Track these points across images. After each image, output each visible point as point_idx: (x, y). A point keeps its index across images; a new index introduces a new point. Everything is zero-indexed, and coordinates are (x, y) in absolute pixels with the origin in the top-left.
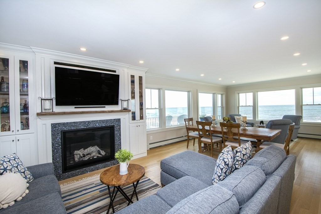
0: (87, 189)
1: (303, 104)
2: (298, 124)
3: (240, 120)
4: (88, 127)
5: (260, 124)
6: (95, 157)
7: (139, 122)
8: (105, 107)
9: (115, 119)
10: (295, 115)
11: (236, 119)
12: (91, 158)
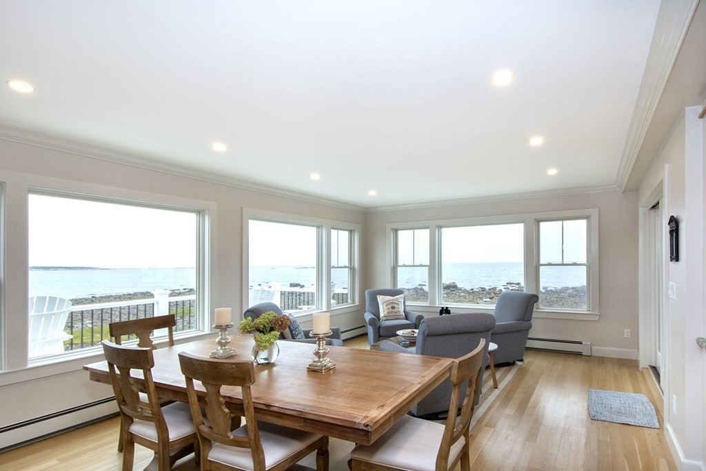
1: (541, 263)
2: (526, 319)
3: (390, 306)
5: (441, 314)
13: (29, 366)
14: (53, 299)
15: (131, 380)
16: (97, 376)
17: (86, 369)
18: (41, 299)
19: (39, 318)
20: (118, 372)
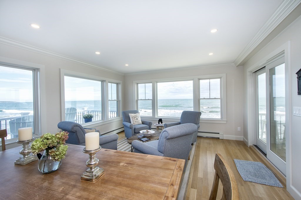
1: (200, 98)
2: (198, 123)
3: (136, 118)
5: (159, 123)
10: (193, 111)
11: (130, 118)
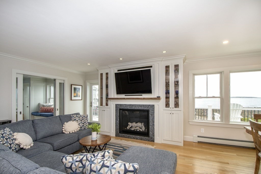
0: (115, 146)
4: (132, 108)
6: (138, 130)
7: (173, 109)
8: (142, 95)
9: (150, 105)
12: (136, 130)
13: (230, 123)
14: (237, 105)
15: (258, 135)
16: (248, 131)
17: (245, 128)
18: (234, 104)
19: (233, 110)
20: (254, 131)
